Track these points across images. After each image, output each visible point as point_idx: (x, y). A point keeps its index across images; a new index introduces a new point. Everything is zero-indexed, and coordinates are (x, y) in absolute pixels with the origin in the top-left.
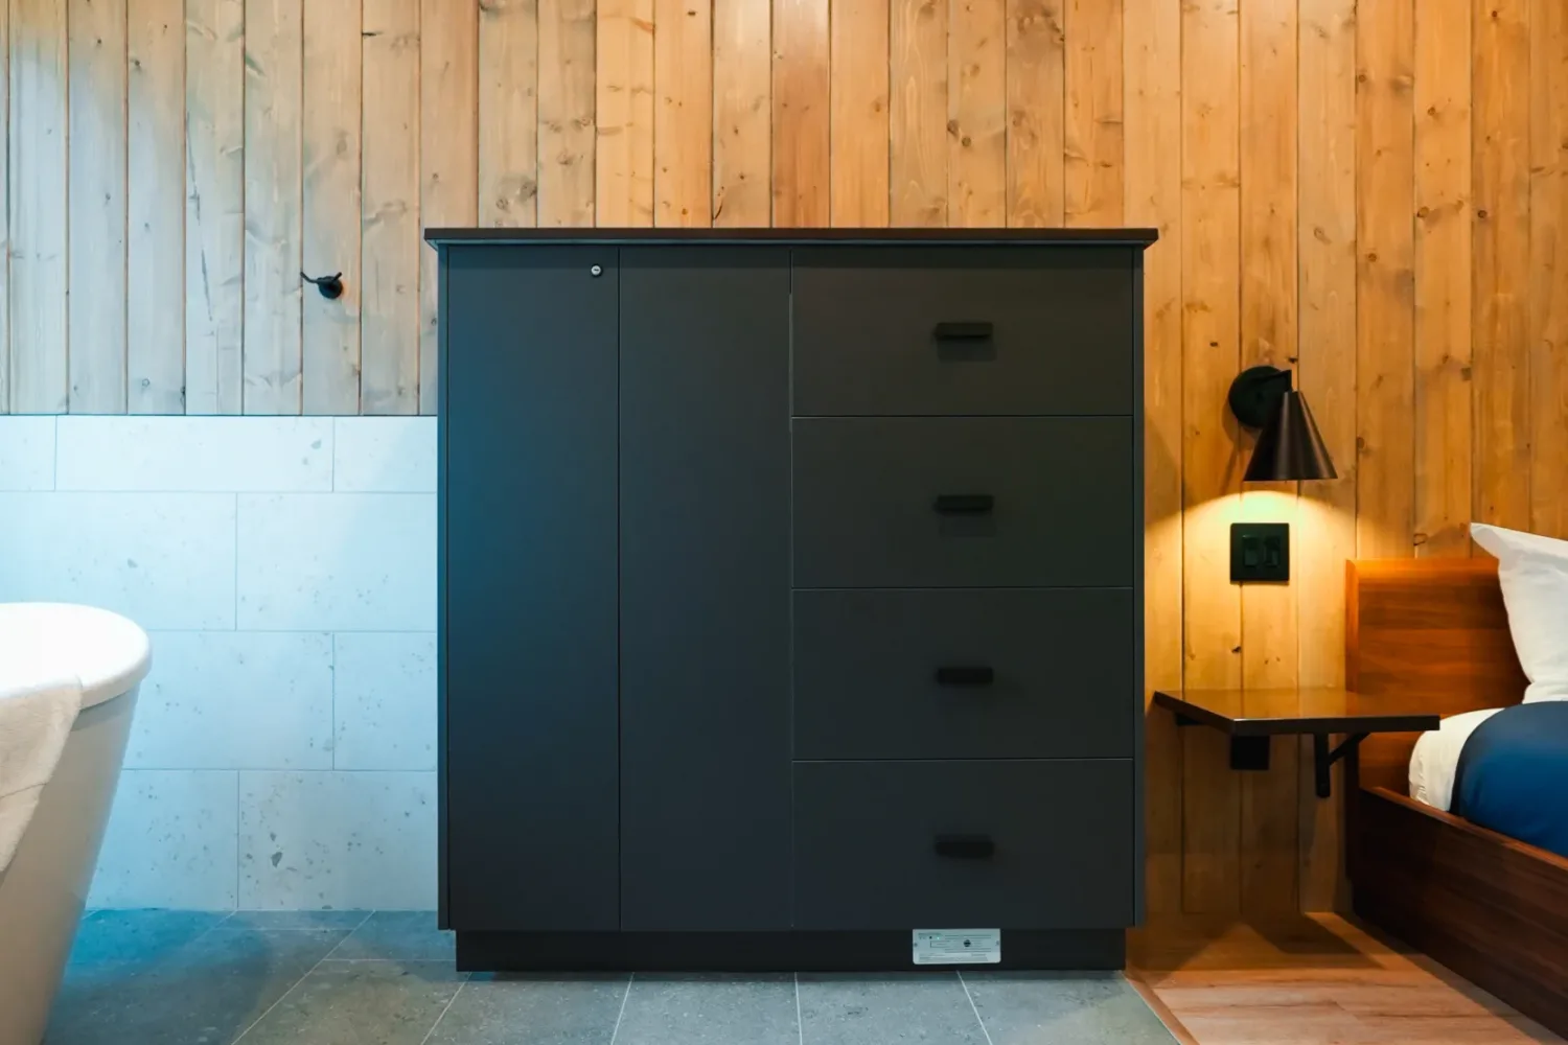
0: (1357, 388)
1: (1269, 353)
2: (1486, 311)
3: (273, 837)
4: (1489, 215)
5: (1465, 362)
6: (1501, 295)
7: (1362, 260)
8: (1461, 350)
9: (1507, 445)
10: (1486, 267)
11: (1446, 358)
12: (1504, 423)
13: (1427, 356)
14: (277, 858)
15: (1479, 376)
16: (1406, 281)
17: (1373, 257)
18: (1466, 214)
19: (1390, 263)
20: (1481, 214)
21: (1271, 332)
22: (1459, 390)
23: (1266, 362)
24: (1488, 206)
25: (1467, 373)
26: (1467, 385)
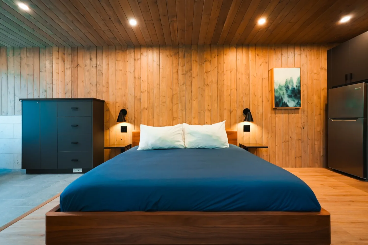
0: (134, 111)
1: (125, 107)
2: (148, 102)
3: (17, 161)
4: (149, 92)
5: (146, 108)
6: (150, 101)
7: (135, 97)
8: (146, 107)
9: (151, 117)
10: (149, 98)
11: (144, 108)
12: (151, 115)
13: (142, 108)
14: (18, 163)
15: (148, 110)
16: (140, 99)
17: (136, 97)
18: (146, 92)
19: (138, 97)
20: (148, 92)
21: (125, 106)
22: (145, 111)
23: (124, 108)
24: (149, 91)
25: (146, 109)
26: (147, 111)
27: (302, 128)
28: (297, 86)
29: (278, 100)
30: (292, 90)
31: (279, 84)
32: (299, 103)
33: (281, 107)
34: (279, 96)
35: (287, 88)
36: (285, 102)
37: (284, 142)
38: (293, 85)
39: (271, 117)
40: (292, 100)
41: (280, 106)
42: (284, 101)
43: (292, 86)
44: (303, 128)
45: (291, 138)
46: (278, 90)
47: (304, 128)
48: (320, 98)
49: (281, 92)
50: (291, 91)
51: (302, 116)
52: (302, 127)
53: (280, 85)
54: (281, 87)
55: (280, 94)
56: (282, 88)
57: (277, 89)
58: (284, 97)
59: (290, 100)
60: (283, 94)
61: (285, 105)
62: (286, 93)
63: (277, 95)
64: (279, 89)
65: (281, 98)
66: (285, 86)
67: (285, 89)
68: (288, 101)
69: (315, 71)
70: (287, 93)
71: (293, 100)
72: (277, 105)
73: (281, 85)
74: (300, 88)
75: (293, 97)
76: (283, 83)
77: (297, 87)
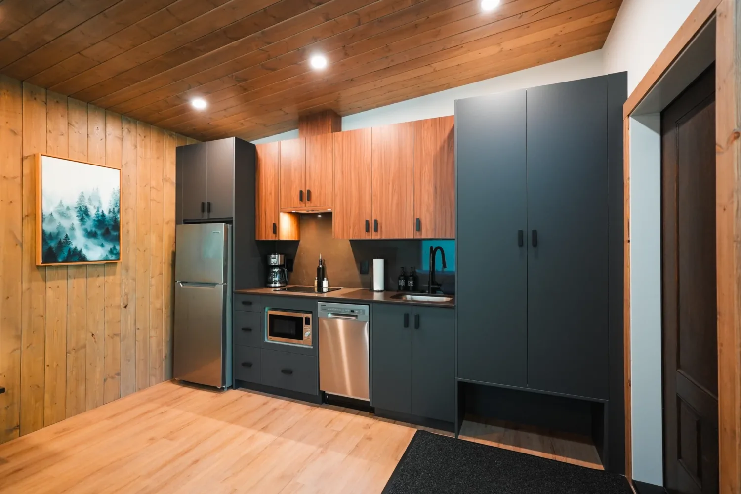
27: (122, 306)
28: (112, 210)
29: (53, 244)
30: (97, 219)
31: (59, 201)
32: (115, 252)
33: (63, 262)
34: (58, 234)
35: (83, 213)
36: (75, 249)
37: (73, 352)
38: (101, 207)
39: (29, 289)
40: (95, 244)
41: (60, 260)
42: (73, 247)
43: (98, 211)
44: (124, 306)
45: (93, 335)
46: (56, 216)
47: (127, 307)
48: (161, 239)
49: (66, 224)
50: (94, 220)
51: (123, 280)
52: (124, 304)
53: (61, 204)
54: (64, 210)
55: (60, 226)
56: (68, 212)
57: (51, 214)
58: (74, 237)
59: (91, 242)
60: (72, 229)
61: (77, 256)
62: (81, 225)
63: (49, 228)
64: (60, 214)
65: (62, 237)
66: (76, 208)
67: (77, 216)
68: (86, 247)
69: (153, 183)
70: (84, 227)
71: (99, 245)
72: (50, 256)
73: (64, 203)
74: (118, 216)
75: (100, 237)
76: (72, 201)
77: (111, 213)
